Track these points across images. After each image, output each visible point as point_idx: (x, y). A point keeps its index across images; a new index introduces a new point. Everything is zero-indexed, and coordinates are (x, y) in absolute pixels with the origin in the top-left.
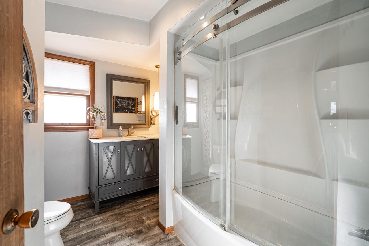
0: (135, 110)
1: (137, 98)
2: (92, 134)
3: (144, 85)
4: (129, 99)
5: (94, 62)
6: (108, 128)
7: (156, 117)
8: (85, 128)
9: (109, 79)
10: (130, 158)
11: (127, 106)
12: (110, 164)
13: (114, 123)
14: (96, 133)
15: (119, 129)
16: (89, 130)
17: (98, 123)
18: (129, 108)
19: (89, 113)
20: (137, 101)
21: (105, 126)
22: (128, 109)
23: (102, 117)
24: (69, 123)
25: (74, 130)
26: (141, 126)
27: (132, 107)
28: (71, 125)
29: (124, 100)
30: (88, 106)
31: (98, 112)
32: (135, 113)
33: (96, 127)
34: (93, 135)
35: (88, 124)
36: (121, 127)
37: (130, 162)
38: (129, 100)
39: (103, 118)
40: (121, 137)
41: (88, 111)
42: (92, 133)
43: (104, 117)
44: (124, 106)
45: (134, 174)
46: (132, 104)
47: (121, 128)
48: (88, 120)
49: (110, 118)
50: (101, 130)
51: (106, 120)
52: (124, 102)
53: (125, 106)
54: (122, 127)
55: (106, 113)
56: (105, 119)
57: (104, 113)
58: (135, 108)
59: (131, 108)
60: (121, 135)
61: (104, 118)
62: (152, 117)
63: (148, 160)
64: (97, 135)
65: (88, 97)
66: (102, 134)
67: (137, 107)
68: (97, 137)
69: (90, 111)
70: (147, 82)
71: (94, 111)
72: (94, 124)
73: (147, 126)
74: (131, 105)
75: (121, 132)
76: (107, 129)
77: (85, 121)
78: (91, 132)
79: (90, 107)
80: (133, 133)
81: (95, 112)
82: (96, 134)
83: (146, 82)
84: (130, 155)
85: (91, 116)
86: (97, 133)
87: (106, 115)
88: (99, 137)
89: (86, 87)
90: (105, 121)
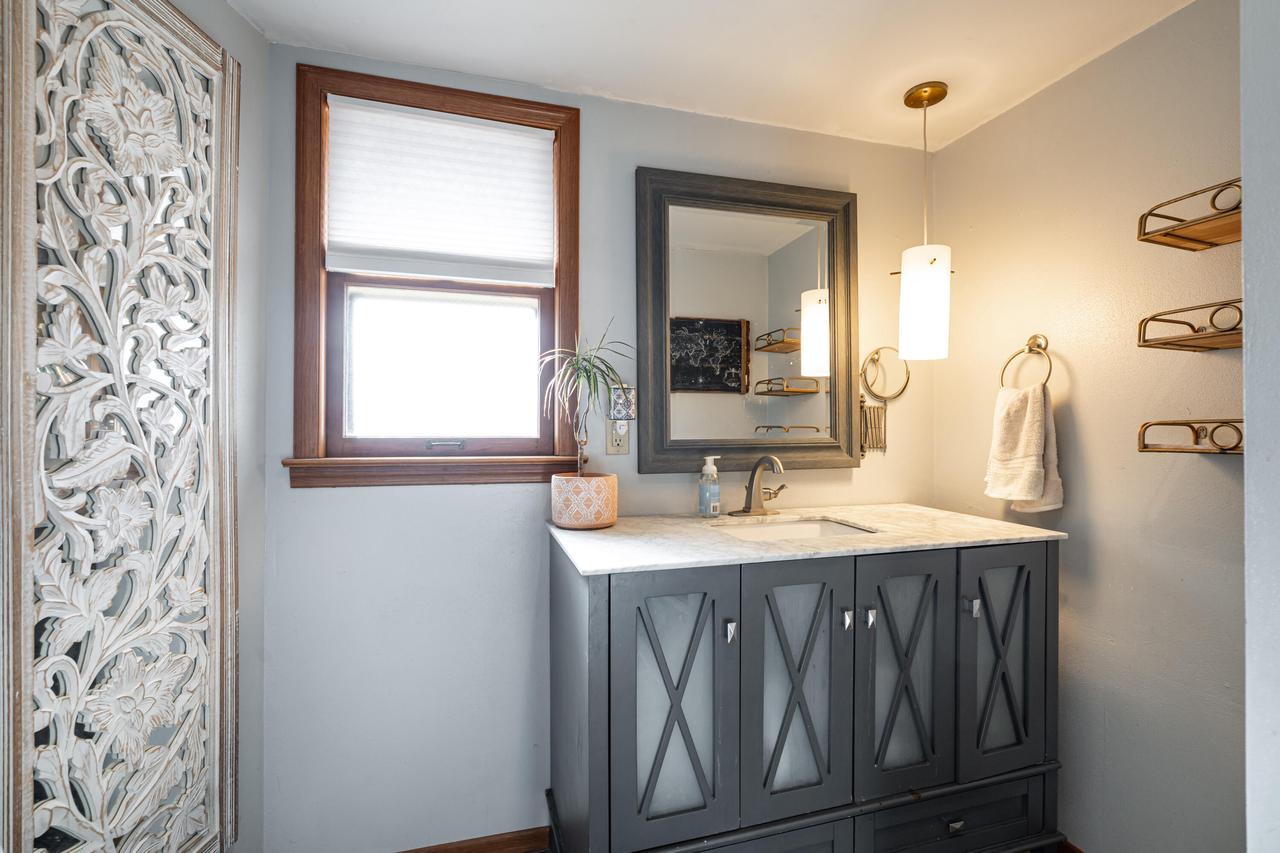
0: (738, 379)
1: (748, 322)
2: (567, 502)
3: (824, 225)
4: (711, 325)
5: (577, 111)
6: (642, 468)
7: (890, 406)
8: (533, 464)
9: (648, 197)
10: (796, 673)
11: (703, 360)
12: (675, 716)
13: (674, 437)
14: (589, 500)
15: (699, 470)
16: (554, 477)
17: (594, 442)
18: (712, 370)
19: (553, 381)
20: (748, 335)
21: (630, 459)
22: (707, 372)
23: (616, 403)
24: (457, 440)
25: (481, 475)
26: (810, 457)
27: (728, 362)
28: (469, 448)
29: (690, 332)
30: (547, 344)
31: (600, 379)
32: (737, 390)
33: (586, 461)
34: (574, 508)
35: (546, 444)
36: (710, 460)
37: (796, 701)
38: (711, 333)
39: (619, 412)
40: (714, 521)
41: (548, 372)
42: (567, 499)
43: (628, 402)
44: (692, 362)
45: (819, 783)
46: (726, 348)
47: (710, 468)
48: (547, 423)
49: (655, 409)
50: (613, 479)
51: (634, 424)
52: (690, 340)
53: (695, 358)
54: (716, 462)
55: (634, 385)
56: (628, 418)
57: (625, 386)
58: (738, 368)
59: (723, 370)
60: (715, 508)
61: (624, 412)
62: (870, 402)
63: (904, 689)
64: (593, 509)
65: (545, 296)
66: (616, 500)
67: (748, 361)
68: (591, 520)
69: (559, 372)
70: (840, 207)
71: (576, 371)
72: (574, 447)
73: (845, 457)
74: (720, 355)
75: (715, 488)
76: (639, 472)
77: (528, 428)
78: (560, 493)
79: (557, 350)
80: (776, 494)
81: (583, 381)
82: (588, 503)
83: (838, 204)
84: (796, 652)
85: (562, 399)
86: (594, 494)
87: (632, 396)
88: (604, 520)
89: (539, 244)
90: (626, 429)
